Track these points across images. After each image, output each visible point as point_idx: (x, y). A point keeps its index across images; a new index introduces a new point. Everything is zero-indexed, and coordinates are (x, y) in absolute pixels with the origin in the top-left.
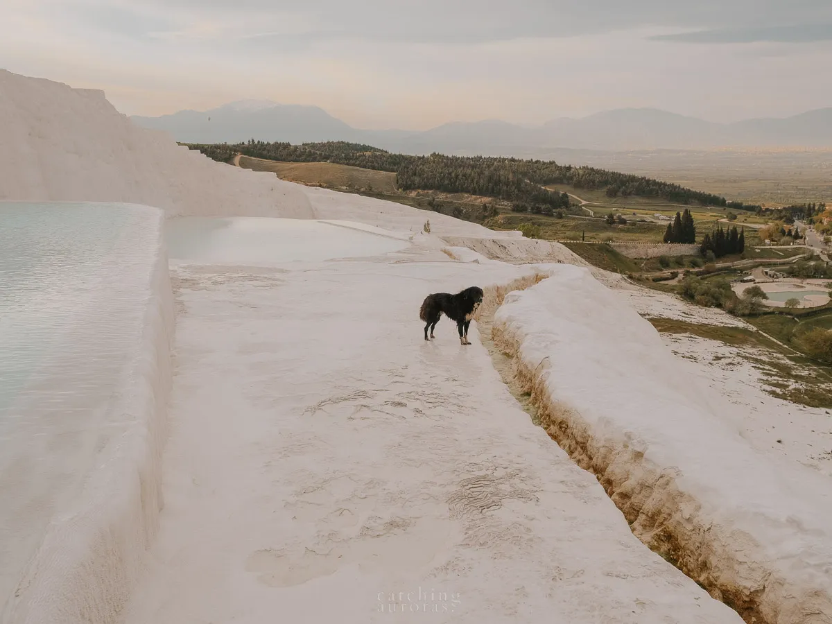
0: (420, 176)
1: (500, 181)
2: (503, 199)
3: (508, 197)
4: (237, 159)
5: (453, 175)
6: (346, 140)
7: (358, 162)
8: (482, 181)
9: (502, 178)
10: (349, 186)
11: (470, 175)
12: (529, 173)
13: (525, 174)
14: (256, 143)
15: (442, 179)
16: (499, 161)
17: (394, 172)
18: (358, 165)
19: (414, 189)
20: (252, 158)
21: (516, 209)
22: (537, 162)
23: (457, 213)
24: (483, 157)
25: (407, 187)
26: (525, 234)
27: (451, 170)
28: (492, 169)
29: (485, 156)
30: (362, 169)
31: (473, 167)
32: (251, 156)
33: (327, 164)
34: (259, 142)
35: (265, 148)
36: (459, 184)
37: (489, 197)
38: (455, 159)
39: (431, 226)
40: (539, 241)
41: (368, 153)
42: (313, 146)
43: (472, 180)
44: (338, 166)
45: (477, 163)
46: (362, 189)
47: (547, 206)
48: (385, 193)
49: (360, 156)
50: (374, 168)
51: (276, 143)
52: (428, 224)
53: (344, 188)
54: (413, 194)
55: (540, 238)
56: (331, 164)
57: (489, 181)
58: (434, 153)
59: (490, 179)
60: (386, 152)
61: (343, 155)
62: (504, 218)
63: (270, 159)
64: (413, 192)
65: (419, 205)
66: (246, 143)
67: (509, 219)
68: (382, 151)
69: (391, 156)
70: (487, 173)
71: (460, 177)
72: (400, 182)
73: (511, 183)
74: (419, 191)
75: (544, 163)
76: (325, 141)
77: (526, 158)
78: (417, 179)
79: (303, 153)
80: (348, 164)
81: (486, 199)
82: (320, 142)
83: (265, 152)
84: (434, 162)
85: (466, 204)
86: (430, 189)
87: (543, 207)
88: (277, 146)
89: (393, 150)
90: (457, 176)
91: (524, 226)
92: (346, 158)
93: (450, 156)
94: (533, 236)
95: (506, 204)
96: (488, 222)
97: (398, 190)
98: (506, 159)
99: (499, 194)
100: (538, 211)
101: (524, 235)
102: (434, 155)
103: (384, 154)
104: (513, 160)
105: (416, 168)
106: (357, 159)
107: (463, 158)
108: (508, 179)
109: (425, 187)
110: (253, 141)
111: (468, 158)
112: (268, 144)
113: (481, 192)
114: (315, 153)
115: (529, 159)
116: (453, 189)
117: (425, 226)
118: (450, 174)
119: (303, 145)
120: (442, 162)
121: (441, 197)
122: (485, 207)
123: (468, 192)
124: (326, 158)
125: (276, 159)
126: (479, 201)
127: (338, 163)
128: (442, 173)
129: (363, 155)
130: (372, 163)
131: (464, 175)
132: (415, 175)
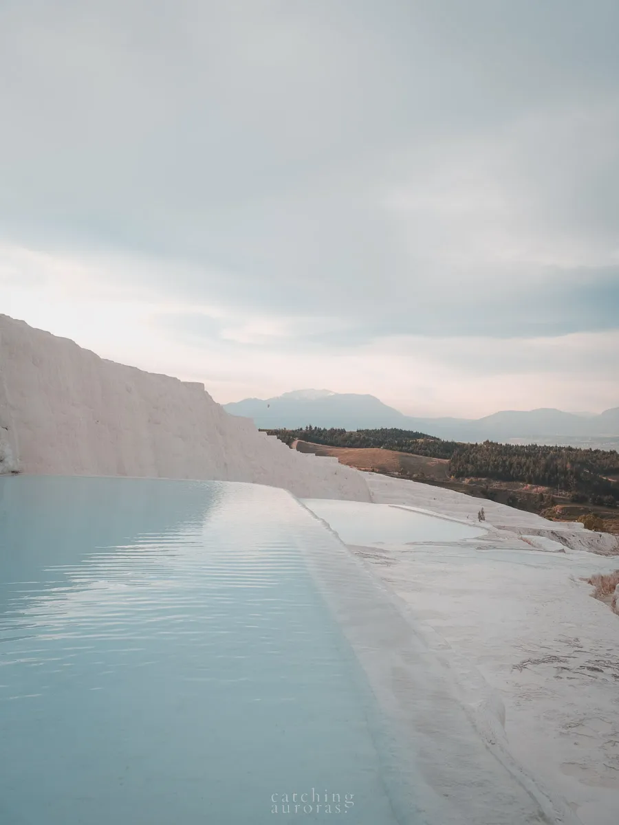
0: (473, 463)
1: (557, 470)
2: (561, 489)
3: (567, 487)
4: (295, 444)
5: (507, 463)
6: (399, 427)
7: (411, 448)
8: (537, 470)
9: (560, 467)
10: (401, 472)
11: (525, 463)
12: (588, 462)
13: (584, 464)
14: (313, 428)
15: (496, 467)
16: (556, 450)
17: (445, 459)
18: (412, 452)
19: (467, 476)
20: (310, 443)
21: (576, 500)
22: (596, 451)
23: (512, 502)
24: (538, 445)
25: (460, 475)
26: (588, 526)
27: (504, 459)
28: (548, 457)
29: (540, 443)
30: (414, 455)
31: (528, 456)
32: (309, 441)
33: (381, 451)
34: (316, 428)
35: (322, 434)
36: (513, 472)
37: (546, 486)
38: (508, 447)
39: (485, 515)
40: (603, 534)
41: (421, 440)
42: (367, 432)
43: (528, 469)
44: (390, 452)
45: (532, 452)
46: (415, 476)
47: (609, 498)
48: (437, 480)
49: (413, 443)
50: (426, 455)
51: (332, 429)
52: (483, 513)
53: (397, 473)
54: (466, 481)
55: (604, 530)
56: (385, 450)
57: (546, 471)
58: (488, 441)
59: (547, 466)
60: (438, 439)
61: (396, 442)
62: (562, 509)
64: (466, 479)
65: (472, 492)
66: (304, 429)
67: (568, 509)
68: (434, 438)
69: (443, 443)
71: (515, 465)
72: (453, 468)
73: (569, 473)
74: (472, 478)
75: (604, 453)
76: (379, 428)
77: (584, 447)
78: (470, 467)
79: (357, 440)
80: (400, 451)
81: (541, 489)
82: (374, 429)
83: (322, 438)
84: (487, 450)
85: (520, 493)
86: (484, 477)
87: (606, 498)
88: (333, 432)
89: (446, 437)
90: (511, 465)
91: (585, 518)
92: (398, 445)
93: (504, 444)
94: (596, 529)
95: (564, 494)
96: (545, 512)
97: (450, 477)
98: (563, 448)
99: (556, 483)
100: (601, 503)
101: (585, 527)
102: (487, 442)
103: (437, 441)
104: (570, 449)
105: (469, 456)
106: (410, 445)
107: (517, 446)
108: (566, 468)
109: (478, 475)
110: (311, 427)
111: (522, 447)
112: (325, 430)
113: (538, 481)
114: (368, 440)
115: (588, 448)
116: (506, 477)
117: (479, 514)
118: (504, 462)
119: (358, 431)
120: (496, 449)
121: (495, 485)
122: (542, 497)
123: (523, 480)
124: (378, 444)
125: (332, 444)
126: (535, 490)
127: (391, 449)
128: (495, 461)
129: (416, 442)
130: (425, 449)
131: (519, 463)
132: (468, 462)
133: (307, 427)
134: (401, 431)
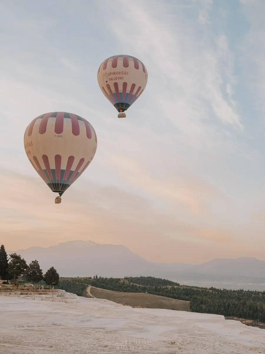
0: (205, 304)
1: (257, 309)
2: (260, 321)
4: (89, 289)
6: (152, 276)
7: (164, 293)
9: (259, 308)
11: (237, 305)
14: (99, 277)
16: (256, 294)
20: (98, 288)
24: (244, 290)
27: (225, 301)
28: (251, 300)
30: (168, 298)
31: (239, 298)
32: (97, 287)
33: (146, 295)
34: (100, 277)
35: (104, 282)
36: (230, 311)
37: (250, 320)
38: (225, 292)
41: (170, 287)
42: (131, 279)
43: (239, 308)
45: (241, 295)
49: (165, 289)
50: (175, 298)
56: (149, 294)
57: (250, 309)
60: (178, 285)
61: (154, 287)
63: (110, 289)
66: (93, 278)
70: (248, 303)
71: (231, 305)
72: (192, 307)
76: (139, 276)
78: (203, 306)
80: (158, 295)
83: (104, 285)
84: (213, 294)
88: (112, 280)
90: (229, 306)
92: (156, 290)
95: (262, 325)
98: (260, 292)
99: (257, 318)
102: (212, 289)
105: (202, 299)
106: (163, 290)
107: (231, 291)
108: (262, 308)
110: (97, 276)
111: (234, 291)
112: (106, 279)
113: (245, 316)
116: (227, 313)
118: (224, 304)
119: (125, 278)
120: (218, 293)
124: (144, 290)
125: (113, 290)
127: (152, 293)
128: (219, 303)
129: (167, 288)
130: (173, 294)
131: (234, 304)
132: (202, 303)
133: (94, 277)
134: (154, 279)
